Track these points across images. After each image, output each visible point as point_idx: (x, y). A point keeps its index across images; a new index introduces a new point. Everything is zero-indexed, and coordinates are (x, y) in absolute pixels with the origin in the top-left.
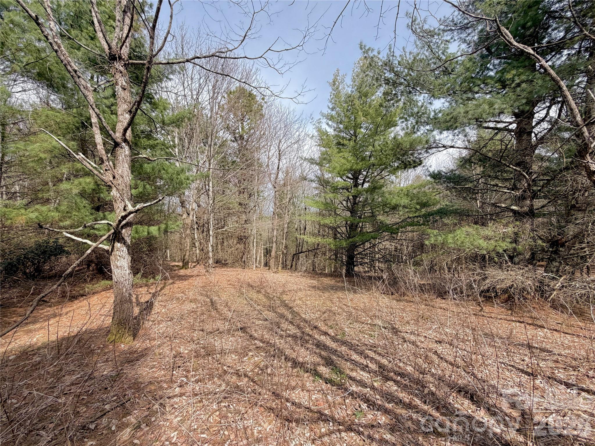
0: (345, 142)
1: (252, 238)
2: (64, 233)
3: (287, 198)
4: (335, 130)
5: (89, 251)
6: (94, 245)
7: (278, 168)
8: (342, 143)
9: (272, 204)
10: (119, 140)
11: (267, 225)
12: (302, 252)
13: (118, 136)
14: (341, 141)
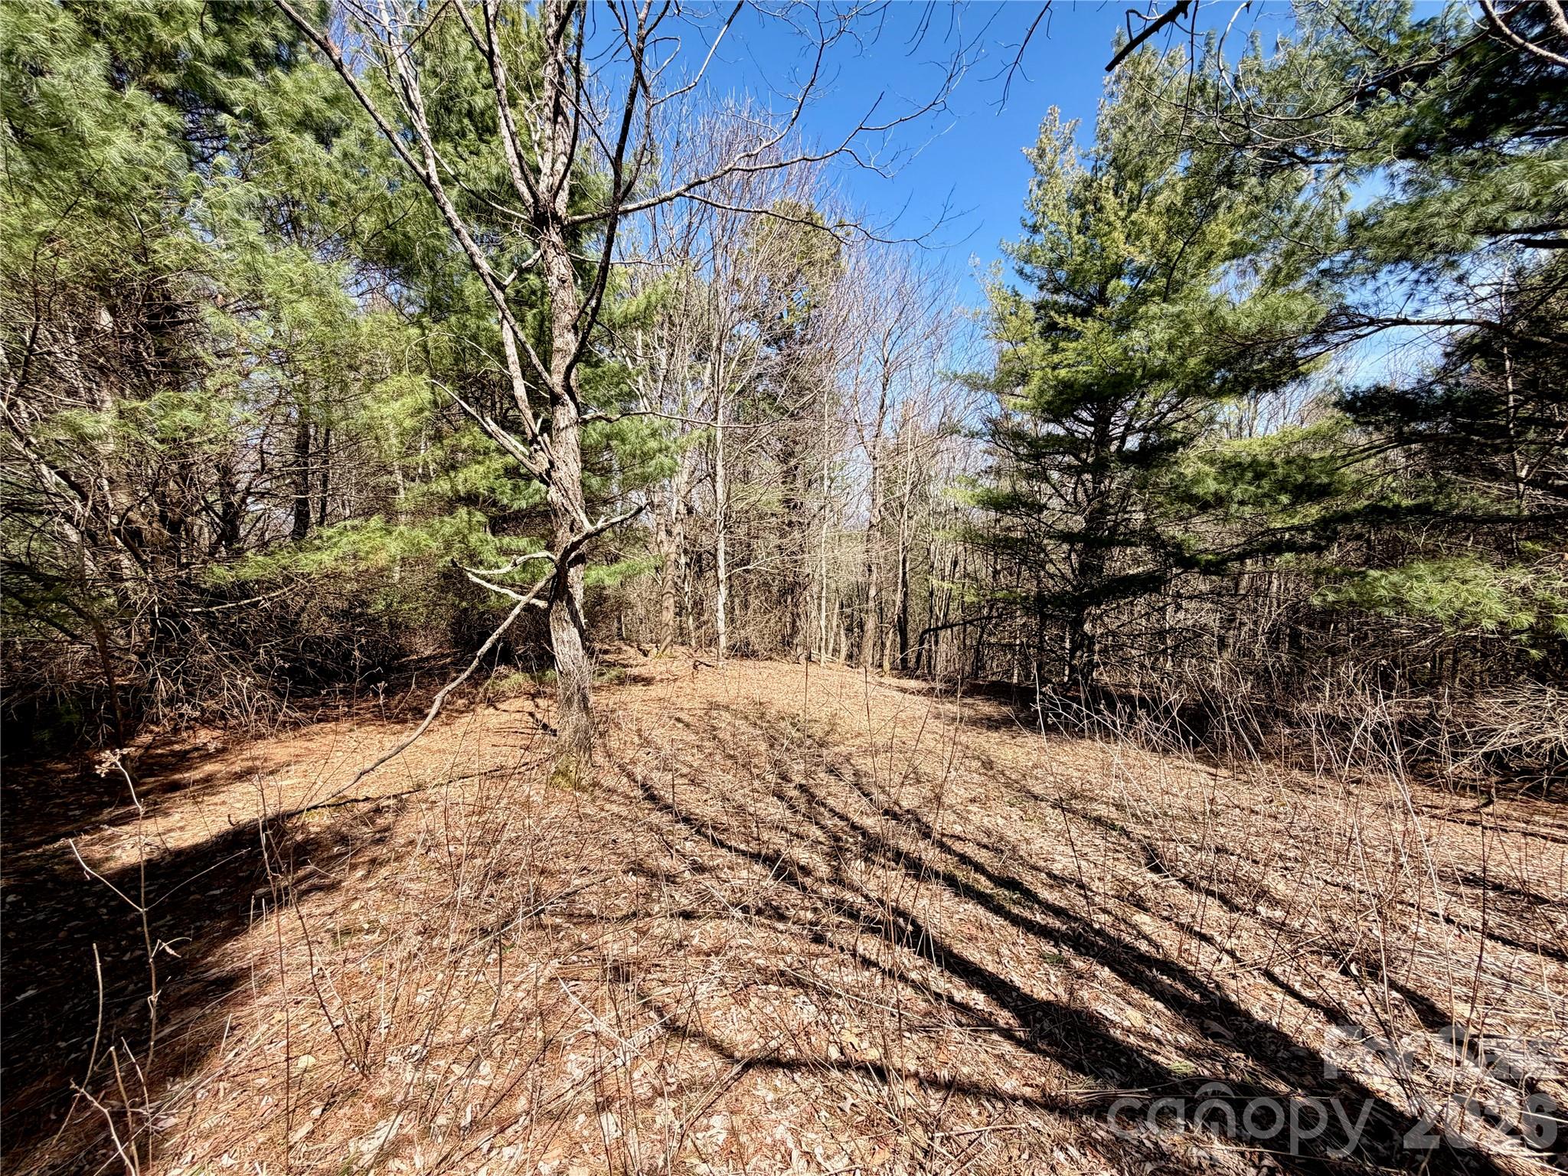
0: (1070, 321)
1: (815, 589)
2: (469, 575)
3: (905, 484)
4: (1041, 288)
5: (517, 611)
6: (524, 599)
7: (882, 407)
8: (1062, 325)
9: (866, 500)
10: (559, 390)
11: (853, 555)
12: (944, 627)
13: (556, 380)
14: (1060, 320)
